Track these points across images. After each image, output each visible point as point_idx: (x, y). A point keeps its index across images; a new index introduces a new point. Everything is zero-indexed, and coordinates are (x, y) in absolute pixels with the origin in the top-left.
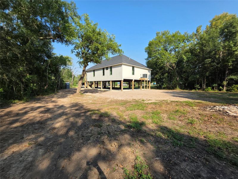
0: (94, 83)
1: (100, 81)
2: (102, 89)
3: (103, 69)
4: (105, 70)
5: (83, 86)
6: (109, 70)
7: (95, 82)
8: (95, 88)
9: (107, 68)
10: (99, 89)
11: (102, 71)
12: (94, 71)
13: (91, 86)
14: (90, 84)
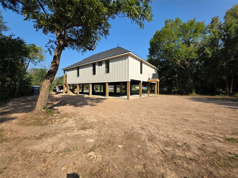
0: (78, 86)
1: (89, 84)
2: (91, 96)
3: (94, 65)
4: (97, 67)
5: (61, 91)
6: (104, 66)
7: (79, 84)
8: (80, 93)
9: (100, 64)
10: (86, 96)
11: (91, 68)
12: (78, 69)
13: (73, 91)
14: (72, 88)
